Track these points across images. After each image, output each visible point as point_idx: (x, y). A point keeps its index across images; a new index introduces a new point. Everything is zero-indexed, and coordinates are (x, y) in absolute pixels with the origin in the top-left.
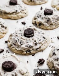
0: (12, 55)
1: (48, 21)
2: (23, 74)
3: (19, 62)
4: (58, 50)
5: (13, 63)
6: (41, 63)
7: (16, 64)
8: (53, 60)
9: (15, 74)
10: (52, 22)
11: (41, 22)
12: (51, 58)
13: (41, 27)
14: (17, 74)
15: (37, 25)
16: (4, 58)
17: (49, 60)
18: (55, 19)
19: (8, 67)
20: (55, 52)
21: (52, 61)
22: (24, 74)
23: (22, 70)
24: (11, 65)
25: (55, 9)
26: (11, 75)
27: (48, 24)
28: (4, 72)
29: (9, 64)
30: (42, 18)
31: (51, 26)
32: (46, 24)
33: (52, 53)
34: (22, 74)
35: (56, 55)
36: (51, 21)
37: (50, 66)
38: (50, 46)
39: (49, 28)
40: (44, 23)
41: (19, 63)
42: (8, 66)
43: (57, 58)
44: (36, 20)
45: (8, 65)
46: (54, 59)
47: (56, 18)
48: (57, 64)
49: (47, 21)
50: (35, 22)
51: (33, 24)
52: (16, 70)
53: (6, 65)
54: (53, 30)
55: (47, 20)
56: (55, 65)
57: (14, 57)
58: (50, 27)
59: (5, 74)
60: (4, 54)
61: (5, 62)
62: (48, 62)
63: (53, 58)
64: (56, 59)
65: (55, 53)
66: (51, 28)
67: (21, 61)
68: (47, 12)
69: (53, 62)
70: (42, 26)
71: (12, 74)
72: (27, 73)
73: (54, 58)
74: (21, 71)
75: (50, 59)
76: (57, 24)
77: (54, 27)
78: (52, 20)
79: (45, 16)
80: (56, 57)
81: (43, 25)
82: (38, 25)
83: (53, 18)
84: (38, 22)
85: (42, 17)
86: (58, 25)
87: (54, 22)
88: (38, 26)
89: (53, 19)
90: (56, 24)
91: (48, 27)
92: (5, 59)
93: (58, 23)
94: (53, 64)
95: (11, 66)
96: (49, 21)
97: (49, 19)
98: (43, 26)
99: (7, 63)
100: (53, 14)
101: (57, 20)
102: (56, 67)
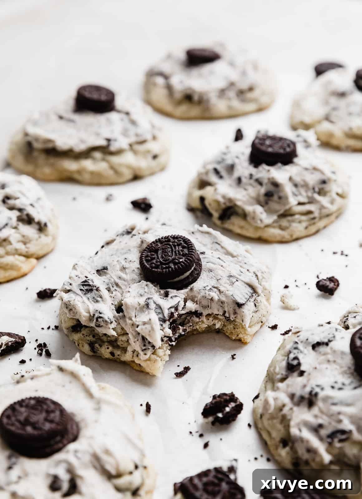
0: (61, 369)
1: (269, 195)
2: (113, 472)
3: (98, 405)
4: (316, 346)
5: (62, 411)
6: (220, 415)
7: (78, 418)
8: (287, 400)
9: (70, 471)
10: (293, 201)
11: (230, 200)
12: (274, 389)
13: (231, 227)
14: (80, 471)
15: (210, 215)
16: (18, 382)
17: (266, 402)
18: (305, 185)
19: (29, 429)
20: (300, 357)
21: (284, 406)
22: (119, 475)
23: (107, 452)
24: (46, 420)
25: (310, 136)
26: (48, 475)
27: (270, 211)
28: (9, 457)
29: (39, 417)
30: (239, 180)
31: (284, 222)
32: (259, 209)
33: (284, 364)
34: (110, 476)
35: (302, 373)
36: (287, 198)
37: (269, 433)
38: (274, 327)
39: (275, 232)
40: (249, 208)
41: (98, 409)
42: (34, 426)
43: (308, 389)
44: (208, 192)
45: (34, 419)
46: (292, 396)
47: (312, 179)
48: (306, 424)
49: (262, 199)
50: (202, 199)
51: (191, 209)
52: (76, 451)
53: (22, 418)
54: (293, 246)
55: (263, 190)
56: (294, 431)
57: (74, 375)
58: (282, 228)
59: (10, 468)
60: (23, 362)
61: (21, 403)
62: (260, 411)
63: (286, 392)
64: (302, 398)
65: (299, 364)
66: (286, 234)
67: (109, 403)
68: (263, 148)
69: (286, 410)
70: (235, 224)
71: (53, 471)
72: (136, 467)
73: (291, 390)
74: (105, 458)
75: (270, 395)
76: (316, 214)
77: (298, 228)
78: (288, 189)
79: (252, 170)
80: (305, 386)
81: (244, 216)
82: (216, 215)
83: (298, 179)
84: (218, 202)
85: (236, 174)
86: (321, 218)
87: (300, 204)
88: (218, 222)
89: (296, 185)
90: (309, 212)
91: (267, 226)
92: (20, 385)
93: (322, 207)
94: (285, 421)
95: (47, 426)
96: (275, 198)
97: (276, 185)
98: (242, 223)
99: (27, 406)
100: (295, 160)
101: (319, 193)
102: (302, 440)
